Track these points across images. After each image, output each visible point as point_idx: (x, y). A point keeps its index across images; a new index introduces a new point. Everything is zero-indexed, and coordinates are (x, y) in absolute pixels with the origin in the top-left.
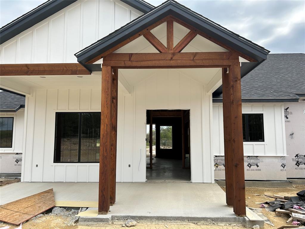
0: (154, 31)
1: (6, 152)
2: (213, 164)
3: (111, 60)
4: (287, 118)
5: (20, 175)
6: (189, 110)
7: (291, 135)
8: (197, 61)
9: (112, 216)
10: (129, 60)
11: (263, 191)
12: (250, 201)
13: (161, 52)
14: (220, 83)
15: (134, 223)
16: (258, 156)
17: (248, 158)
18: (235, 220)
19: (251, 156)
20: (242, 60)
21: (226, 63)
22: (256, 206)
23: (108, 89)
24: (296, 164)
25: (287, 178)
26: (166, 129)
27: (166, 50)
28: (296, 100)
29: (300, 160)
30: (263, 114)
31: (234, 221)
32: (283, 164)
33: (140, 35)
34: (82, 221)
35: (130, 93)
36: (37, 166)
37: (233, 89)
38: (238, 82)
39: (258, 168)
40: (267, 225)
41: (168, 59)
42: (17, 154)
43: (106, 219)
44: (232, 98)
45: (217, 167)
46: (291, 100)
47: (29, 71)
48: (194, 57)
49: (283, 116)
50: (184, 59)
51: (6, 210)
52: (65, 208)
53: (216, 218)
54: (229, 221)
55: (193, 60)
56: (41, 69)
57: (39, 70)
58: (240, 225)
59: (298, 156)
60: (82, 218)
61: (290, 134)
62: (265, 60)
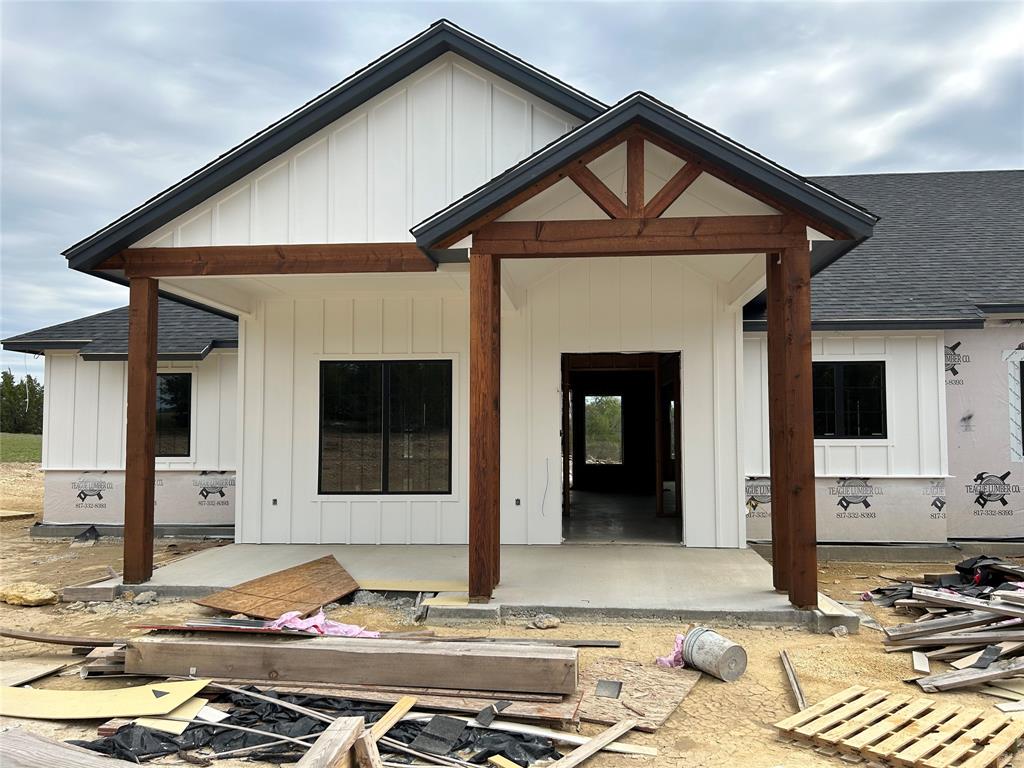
0: (595, 166)
1: (174, 467)
2: (743, 498)
3: (491, 240)
4: (955, 373)
5: (230, 528)
6: (679, 353)
7: (964, 419)
8: (702, 239)
9: (501, 607)
10: (534, 238)
11: (879, 569)
12: (837, 589)
13: (613, 217)
14: (760, 285)
15: (555, 621)
16: (868, 479)
17: (842, 483)
18: (790, 618)
19: (850, 478)
20: (813, 235)
21: (774, 242)
22: (853, 598)
23: (486, 309)
24: (977, 501)
25: (948, 539)
26: (592, 404)
27: (626, 212)
28: (978, 324)
29: (988, 489)
30: (884, 362)
31: (789, 621)
32: (938, 499)
33: (561, 177)
34: (434, 616)
35: (517, 309)
36: (275, 502)
37: (789, 307)
38: (804, 289)
39: (869, 510)
40: (868, 629)
41: (630, 234)
42: (204, 473)
43: (489, 611)
44: (787, 330)
45: (754, 507)
46: (961, 325)
47: (284, 263)
48: (696, 229)
49: (942, 367)
50: (670, 234)
51: (247, 596)
52: (382, 592)
53: (747, 613)
54: (777, 620)
55: (693, 236)
56: (315, 259)
57: (308, 262)
58: (802, 628)
59: (982, 479)
60: (435, 610)
61: (961, 418)
62: (867, 238)
